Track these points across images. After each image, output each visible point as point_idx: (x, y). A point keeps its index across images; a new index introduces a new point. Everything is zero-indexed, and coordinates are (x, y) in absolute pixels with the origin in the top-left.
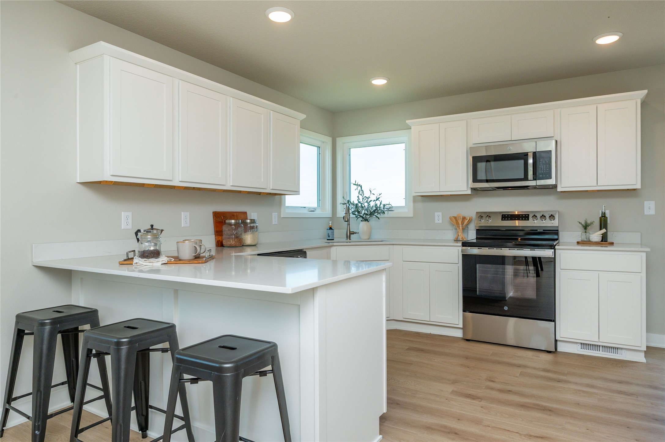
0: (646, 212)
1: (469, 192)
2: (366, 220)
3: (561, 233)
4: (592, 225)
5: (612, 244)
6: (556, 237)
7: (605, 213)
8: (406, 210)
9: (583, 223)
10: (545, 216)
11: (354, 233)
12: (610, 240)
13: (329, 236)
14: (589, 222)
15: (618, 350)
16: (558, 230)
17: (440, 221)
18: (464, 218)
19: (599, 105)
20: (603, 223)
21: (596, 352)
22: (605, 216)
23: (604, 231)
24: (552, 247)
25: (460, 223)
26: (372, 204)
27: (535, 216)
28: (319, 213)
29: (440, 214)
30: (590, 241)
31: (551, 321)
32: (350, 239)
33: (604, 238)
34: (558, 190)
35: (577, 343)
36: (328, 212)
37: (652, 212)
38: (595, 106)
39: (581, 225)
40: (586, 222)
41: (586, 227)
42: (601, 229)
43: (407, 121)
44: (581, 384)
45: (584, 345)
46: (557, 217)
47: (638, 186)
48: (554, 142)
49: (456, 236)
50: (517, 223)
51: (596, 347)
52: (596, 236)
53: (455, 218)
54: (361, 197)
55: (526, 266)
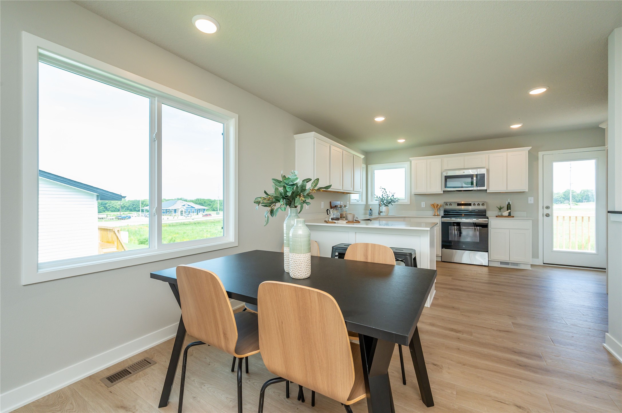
0: (529, 202)
1: (442, 193)
2: (386, 206)
4: (503, 208)
5: (513, 217)
6: (486, 214)
7: (509, 203)
8: (406, 201)
9: (499, 207)
10: (480, 204)
11: (382, 212)
12: (512, 215)
13: (370, 214)
14: (502, 207)
15: (518, 264)
16: (486, 211)
17: (424, 206)
18: (438, 205)
19: (508, 153)
20: (509, 207)
21: (508, 266)
22: (509, 204)
23: (509, 211)
24: (486, 218)
25: (436, 207)
26: (389, 198)
27: (474, 204)
28: (360, 202)
29: (424, 203)
30: (502, 216)
31: (486, 252)
32: (380, 215)
33: (510, 215)
34: (488, 192)
35: (498, 261)
36: (364, 203)
37: (532, 202)
38: (506, 153)
39: (497, 208)
40: (500, 207)
41: (500, 209)
42: (508, 210)
43: (410, 158)
44: (507, 277)
45: (502, 263)
46: (485, 204)
47: (527, 190)
48: (486, 170)
49: (434, 213)
50: (463, 207)
51: (507, 263)
52: (506, 213)
53: (433, 205)
54: (384, 195)
55: (474, 227)
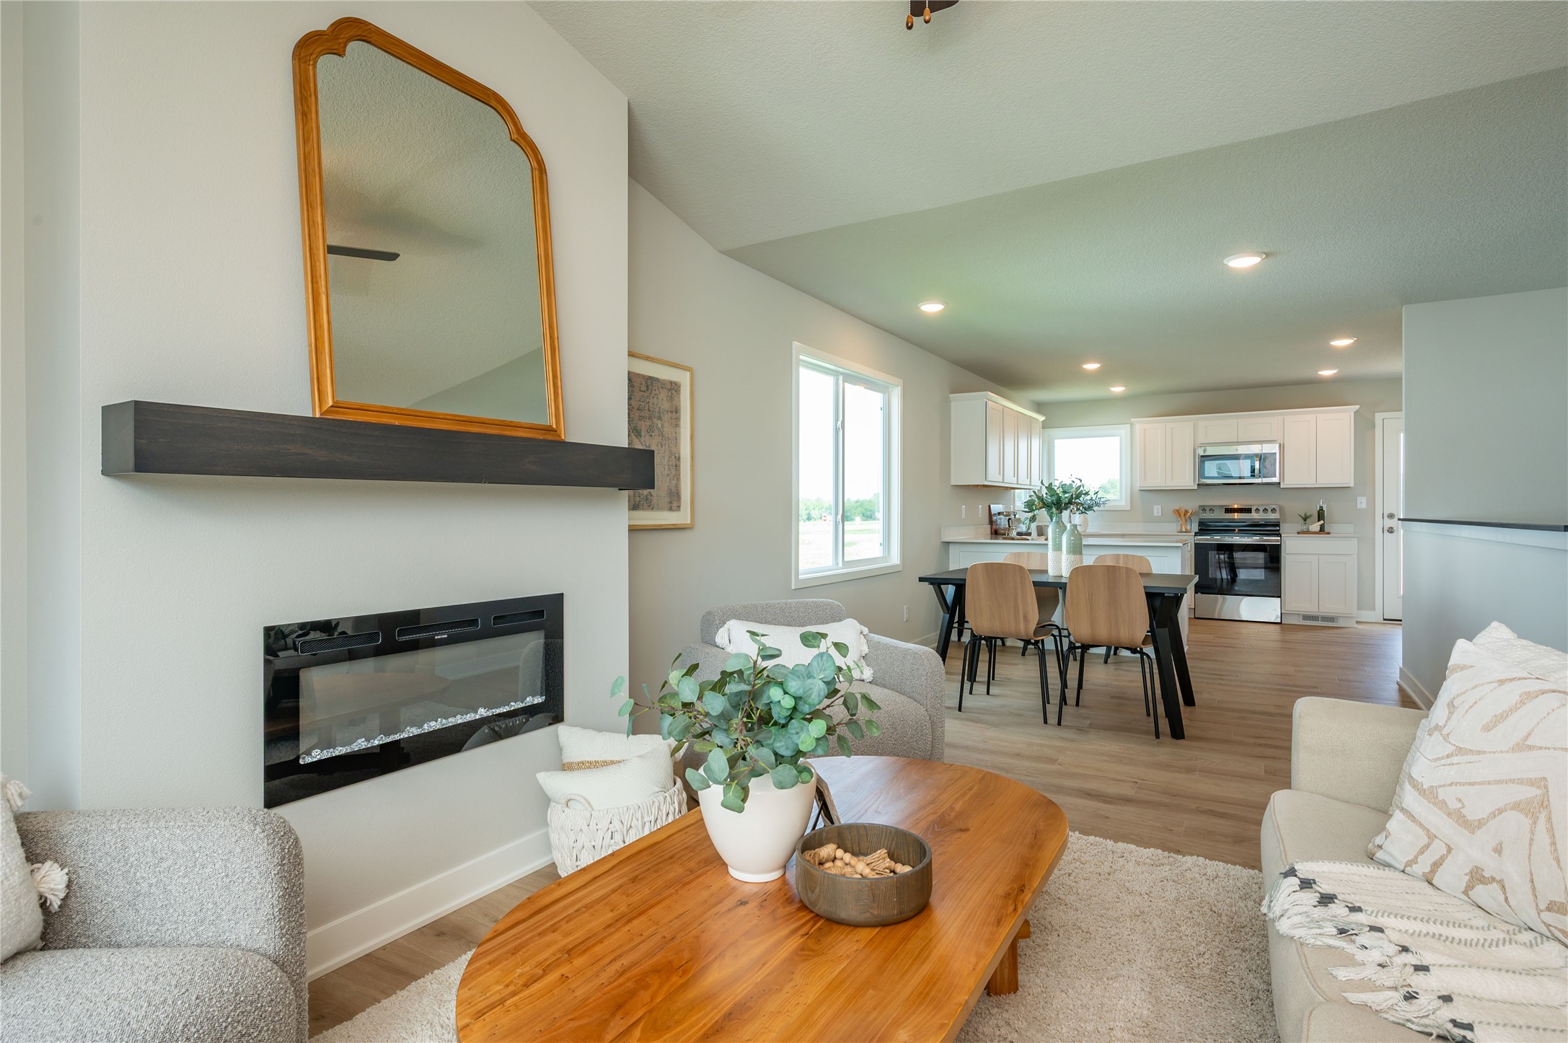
0: (1359, 506)
1: (1195, 488)
3: (1281, 525)
4: (1311, 517)
5: (1329, 533)
6: (1278, 528)
7: (1322, 507)
8: (1123, 504)
9: (1303, 516)
10: (1268, 510)
12: (1327, 530)
14: (1307, 514)
15: (1334, 619)
16: (1279, 522)
17: (1160, 514)
18: (1186, 512)
19: (1318, 415)
20: (1321, 515)
21: (1316, 622)
22: (1322, 510)
23: (1322, 522)
24: (1279, 535)
25: (1183, 515)
27: (1257, 510)
29: (1160, 508)
30: (1309, 531)
31: (1278, 597)
33: (1322, 529)
34: (1281, 487)
35: (1299, 614)
37: (1364, 506)
38: (1315, 416)
39: (1300, 518)
40: (1305, 515)
41: (1305, 519)
42: (1319, 521)
43: (1131, 419)
45: (1305, 617)
46: (1278, 510)
47: (1352, 485)
48: (1278, 445)
49: (1180, 527)
50: (1236, 516)
51: (1316, 618)
52: (1316, 527)
53: (1177, 511)
55: (1256, 552)
